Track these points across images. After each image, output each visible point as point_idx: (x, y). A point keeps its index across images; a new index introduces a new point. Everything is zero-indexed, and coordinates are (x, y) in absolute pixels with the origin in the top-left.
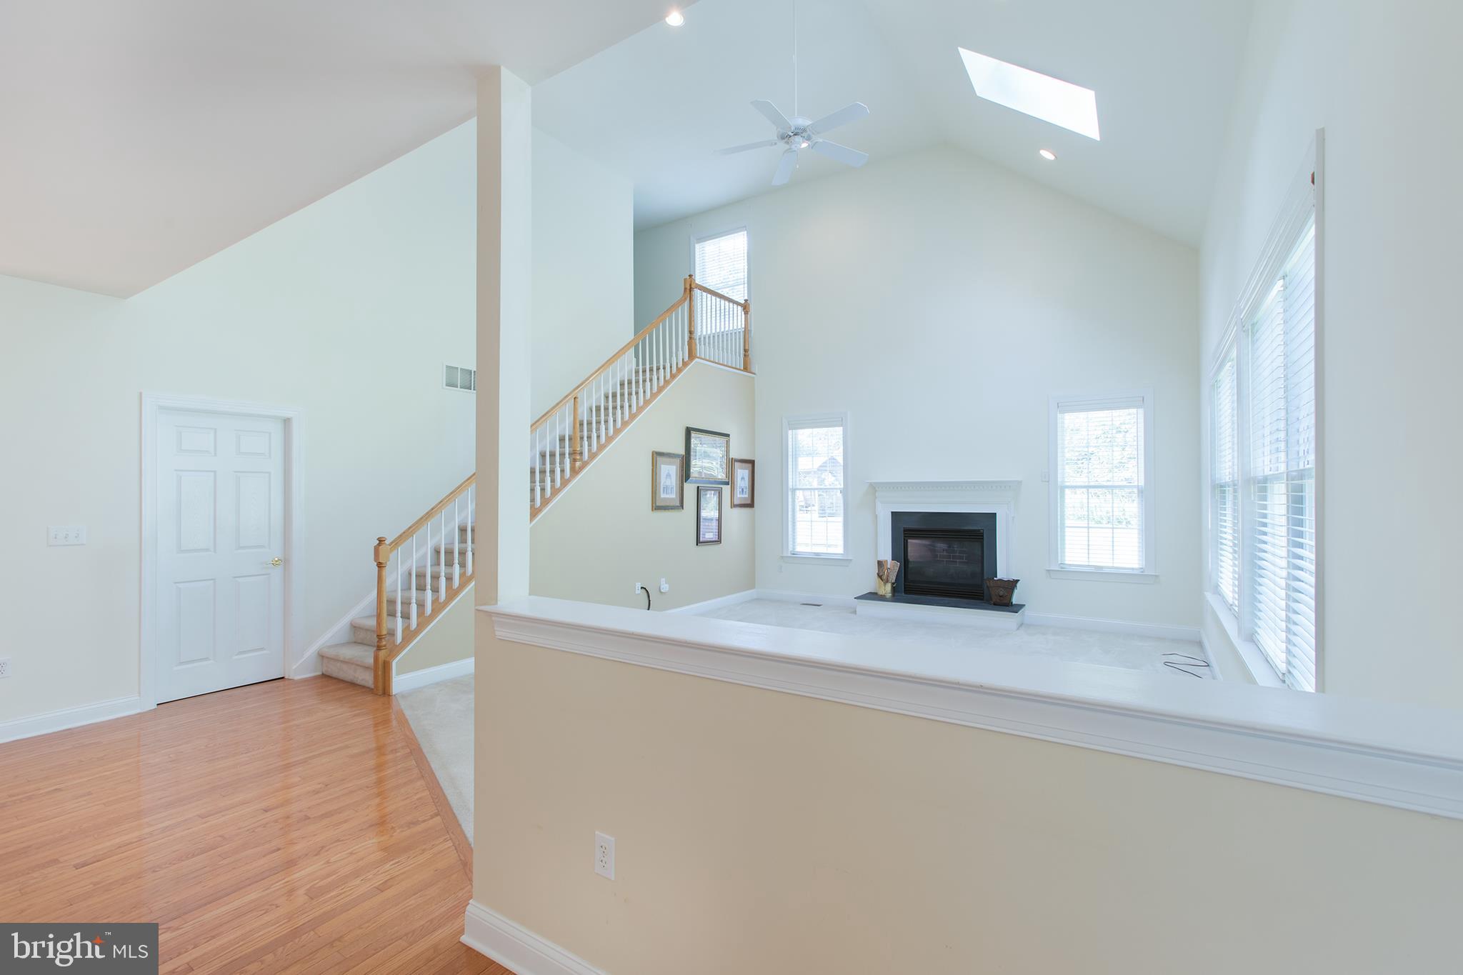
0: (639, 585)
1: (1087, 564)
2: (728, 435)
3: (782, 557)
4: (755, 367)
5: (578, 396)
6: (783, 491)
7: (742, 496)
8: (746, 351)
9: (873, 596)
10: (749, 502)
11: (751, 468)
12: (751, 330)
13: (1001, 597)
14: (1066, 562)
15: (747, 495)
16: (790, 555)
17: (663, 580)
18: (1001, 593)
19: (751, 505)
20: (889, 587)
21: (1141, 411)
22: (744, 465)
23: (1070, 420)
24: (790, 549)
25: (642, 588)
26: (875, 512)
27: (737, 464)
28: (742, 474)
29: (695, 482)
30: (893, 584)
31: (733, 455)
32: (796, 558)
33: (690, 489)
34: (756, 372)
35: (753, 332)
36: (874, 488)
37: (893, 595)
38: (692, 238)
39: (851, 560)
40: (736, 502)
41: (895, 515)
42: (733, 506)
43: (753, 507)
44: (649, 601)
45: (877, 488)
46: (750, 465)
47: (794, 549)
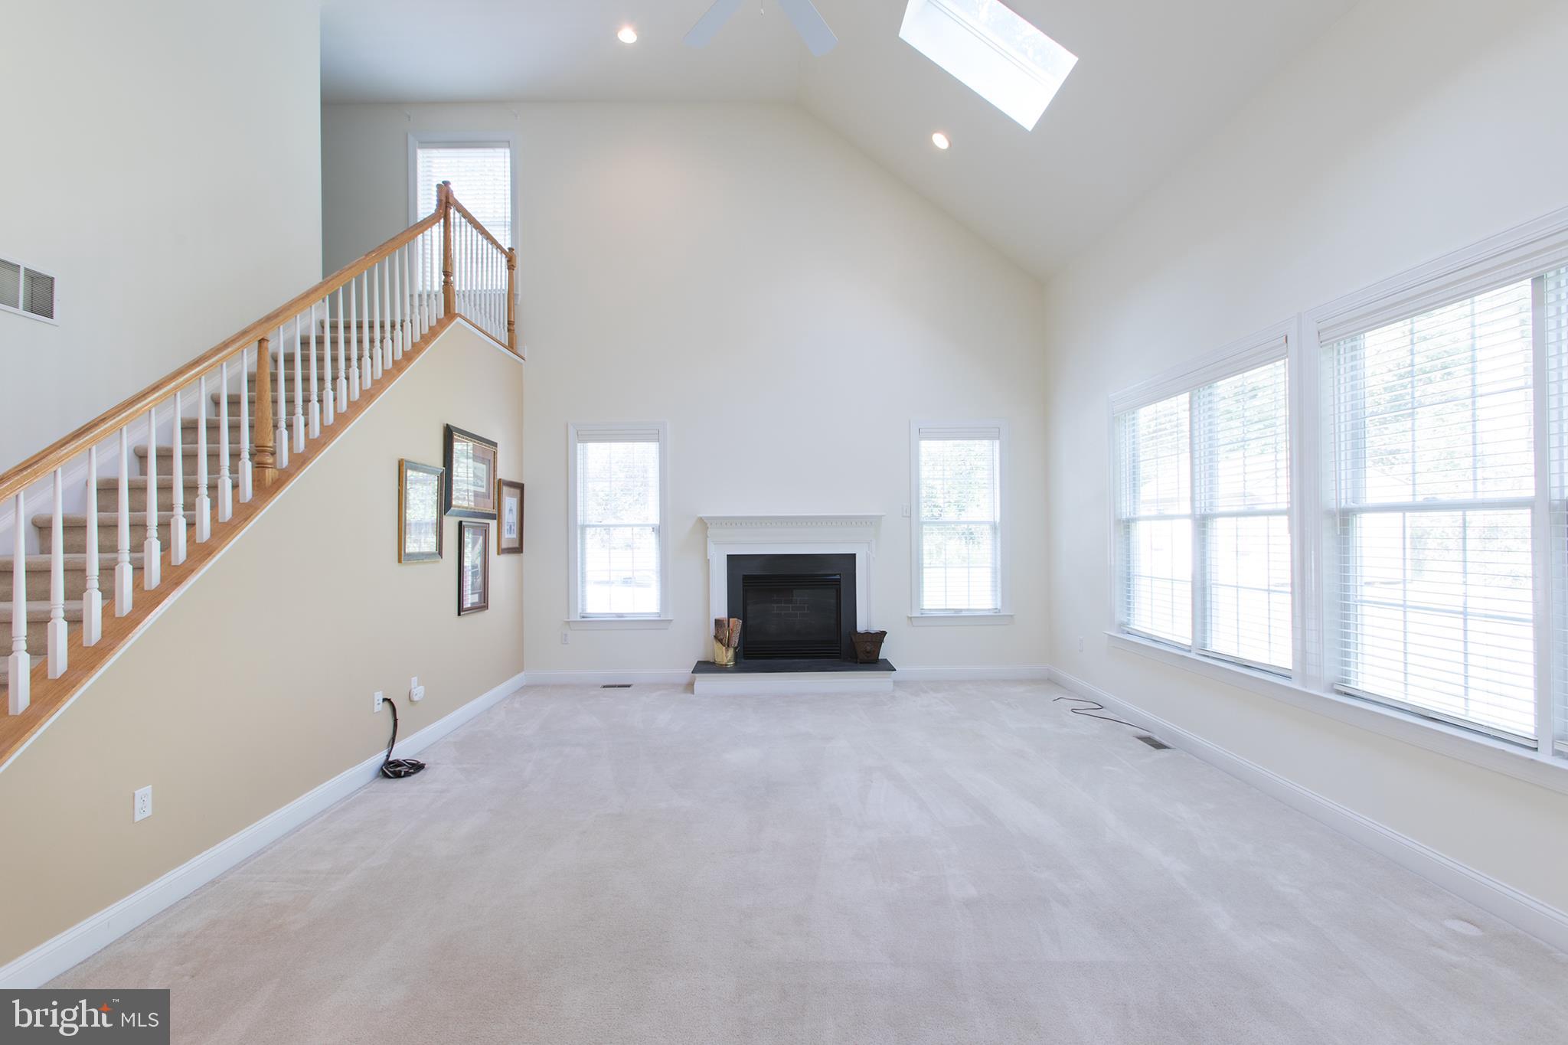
0: (379, 696)
1: (944, 607)
2: (495, 444)
3: (568, 622)
4: (524, 349)
5: (269, 336)
6: (569, 530)
7: (510, 537)
8: (510, 323)
9: (706, 666)
10: (517, 545)
11: (519, 496)
12: (518, 295)
13: (868, 652)
14: (925, 607)
15: (514, 535)
16: (579, 619)
17: (415, 679)
18: (868, 648)
19: (518, 550)
20: (731, 653)
21: (997, 443)
22: (512, 490)
23: (929, 448)
24: (580, 611)
25: (385, 700)
26: (706, 556)
27: (505, 489)
28: (510, 502)
29: (459, 514)
30: (735, 648)
31: (502, 474)
32: (589, 623)
33: (450, 524)
34: (525, 356)
35: (520, 297)
36: (703, 524)
37: (736, 663)
38: (411, 139)
39: (671, 620)
40: (504, 545)
41: (731, 558)
42: (501, 551)
43: (522, 552)
44: (396, 720)
45: (709, 525)
46: (518, 491)
47: (583, 610)
